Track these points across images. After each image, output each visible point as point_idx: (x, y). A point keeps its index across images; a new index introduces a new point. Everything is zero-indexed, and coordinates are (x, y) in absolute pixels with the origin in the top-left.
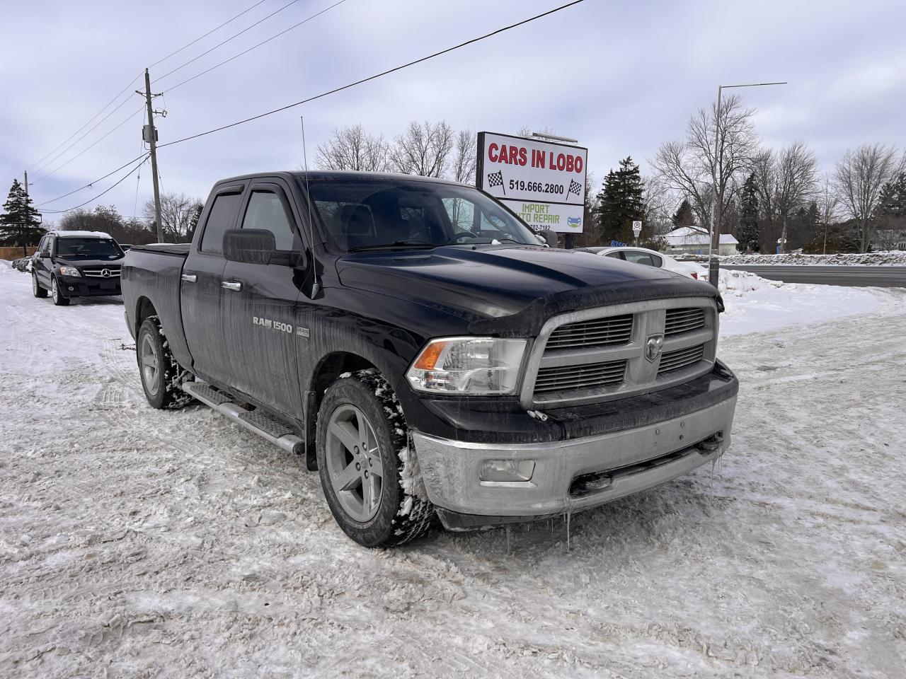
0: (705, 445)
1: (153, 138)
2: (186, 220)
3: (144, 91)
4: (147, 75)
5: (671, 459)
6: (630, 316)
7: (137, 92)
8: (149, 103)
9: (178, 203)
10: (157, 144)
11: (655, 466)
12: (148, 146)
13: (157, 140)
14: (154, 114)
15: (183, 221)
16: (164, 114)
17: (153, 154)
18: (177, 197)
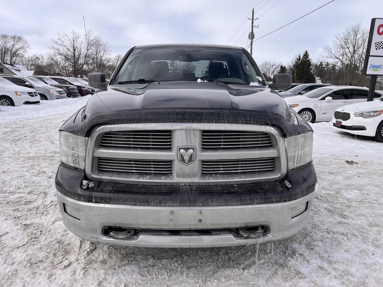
0: (241, 232)
1: (252, 38)
2: (274, 72)
3: (251, 18)
4: (253, 11)
5: (199, 234)
6: (170, 131)
7: (248, 19)
8: (252, 23)
9: (272, 65)
10: (254, 40)
11: (180, 235)
12: (250, 40)
13: (254, 38)
14: (254, 27)
15: (272, 72)
16: (257, 27)
17: (252, 44)
18: (272, 62)
